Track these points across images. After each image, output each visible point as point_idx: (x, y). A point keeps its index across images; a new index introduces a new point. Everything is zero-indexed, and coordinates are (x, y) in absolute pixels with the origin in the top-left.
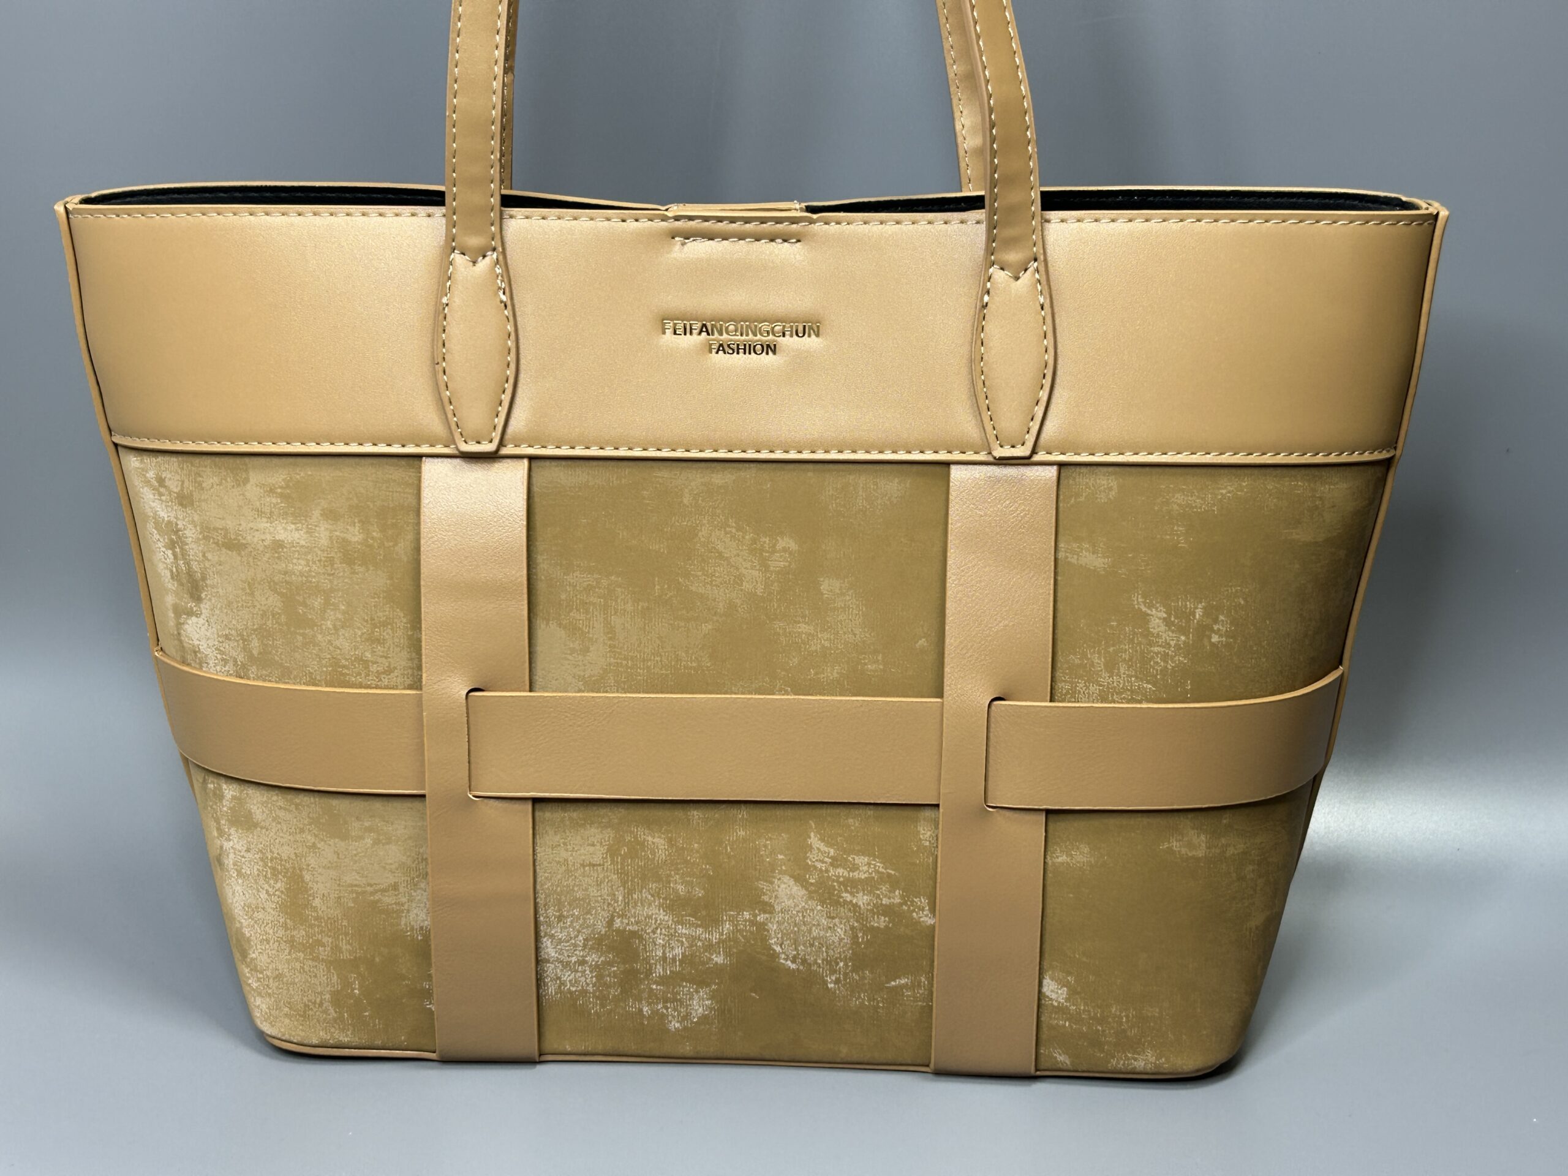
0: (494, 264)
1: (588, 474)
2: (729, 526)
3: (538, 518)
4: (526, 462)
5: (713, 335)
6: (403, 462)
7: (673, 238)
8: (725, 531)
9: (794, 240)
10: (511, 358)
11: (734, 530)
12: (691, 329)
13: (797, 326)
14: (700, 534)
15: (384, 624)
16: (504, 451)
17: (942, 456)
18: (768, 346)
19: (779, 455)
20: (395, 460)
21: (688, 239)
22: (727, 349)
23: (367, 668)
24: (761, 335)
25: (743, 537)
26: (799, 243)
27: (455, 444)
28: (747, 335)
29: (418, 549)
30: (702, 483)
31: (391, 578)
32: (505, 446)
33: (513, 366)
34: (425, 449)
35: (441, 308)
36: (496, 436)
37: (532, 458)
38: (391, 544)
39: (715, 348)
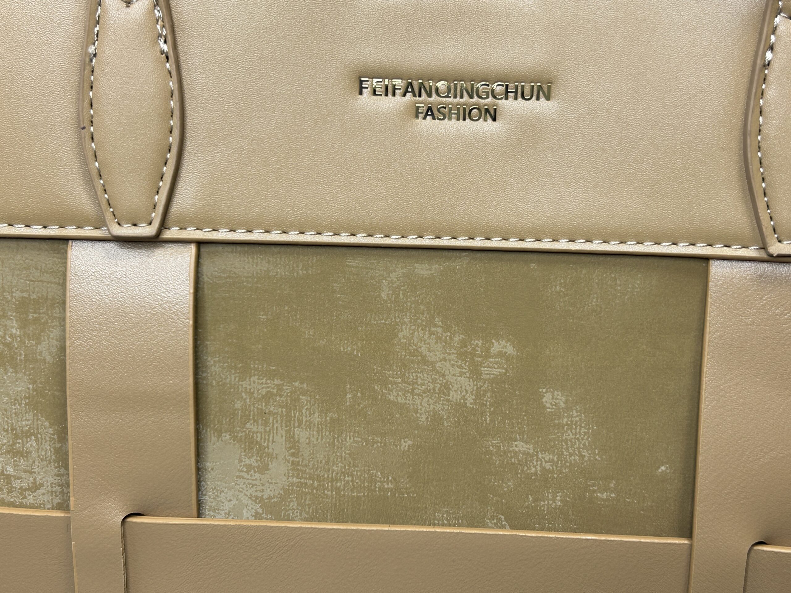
0: (152, 6)
2: (435, 326)
3: (209, 315)
4: (193, 248)
5: (420, 96)
6: (44, 245)
8: (429, 330)
10: (174, 122)
11: (440, 330)
12: (394, 89)
13: (523, 86)
14: (400, 335)
15: (28, 434)
16: (168, 234)
18: (487, 110)
19: (496, 243)
20: (36, 244)
22: (436, 112)
23: (9, 483)
24: (480, 97)
25: (451, 339)
27: (107, 226)
28: (462, 97)
29: (63, 349)
30: (403, 273)
31: (34, 382)
32: (169, 229)
33: (176, 132)
34: (71, 231)
35: (87, 60)
36: (157, 217)
37: (200, 243)
38: (34, 342)
39: (422, 113)
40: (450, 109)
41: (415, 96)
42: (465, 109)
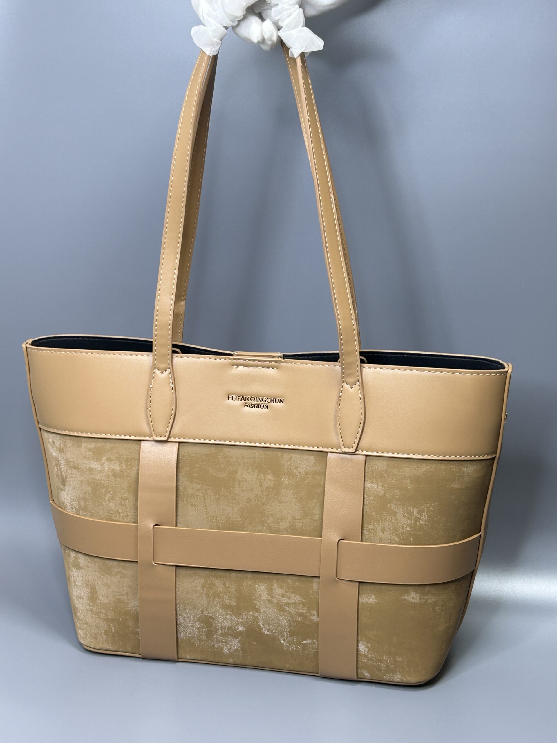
0: (169, 373)
2: (249, 470)
3: (181, 465)
4: (177, 444)
5: (246, 401)
6: (135, 442)
7: (233, 366)
9: (276, 368)
10: (174, 407)
12: (238, 398)
13: (276, 399)
14: (239, 472)
15: (126, 499)
16: (170, 440)
17: (325, 449)
19: (268, 445)
20: (132, 441)
21: (238, 366)
22: (251, 406)
23: (119, 514)
24: (263, 402)
25: (254, 474)
26: (278, 369)
27: (153, 437)
28: (258, 401)
29: (138, 473)
30: (240, 453)
31: (129, 483)
32: (171, 438)
33: (174, 410)
34: (142, 438)
35: (150, 389)
36: (167, 435)
37: (179, 443)
38: (129, 471)
39: (246, 406)
40: (255, 405)
41: (244, 400)
42: (259, 405)
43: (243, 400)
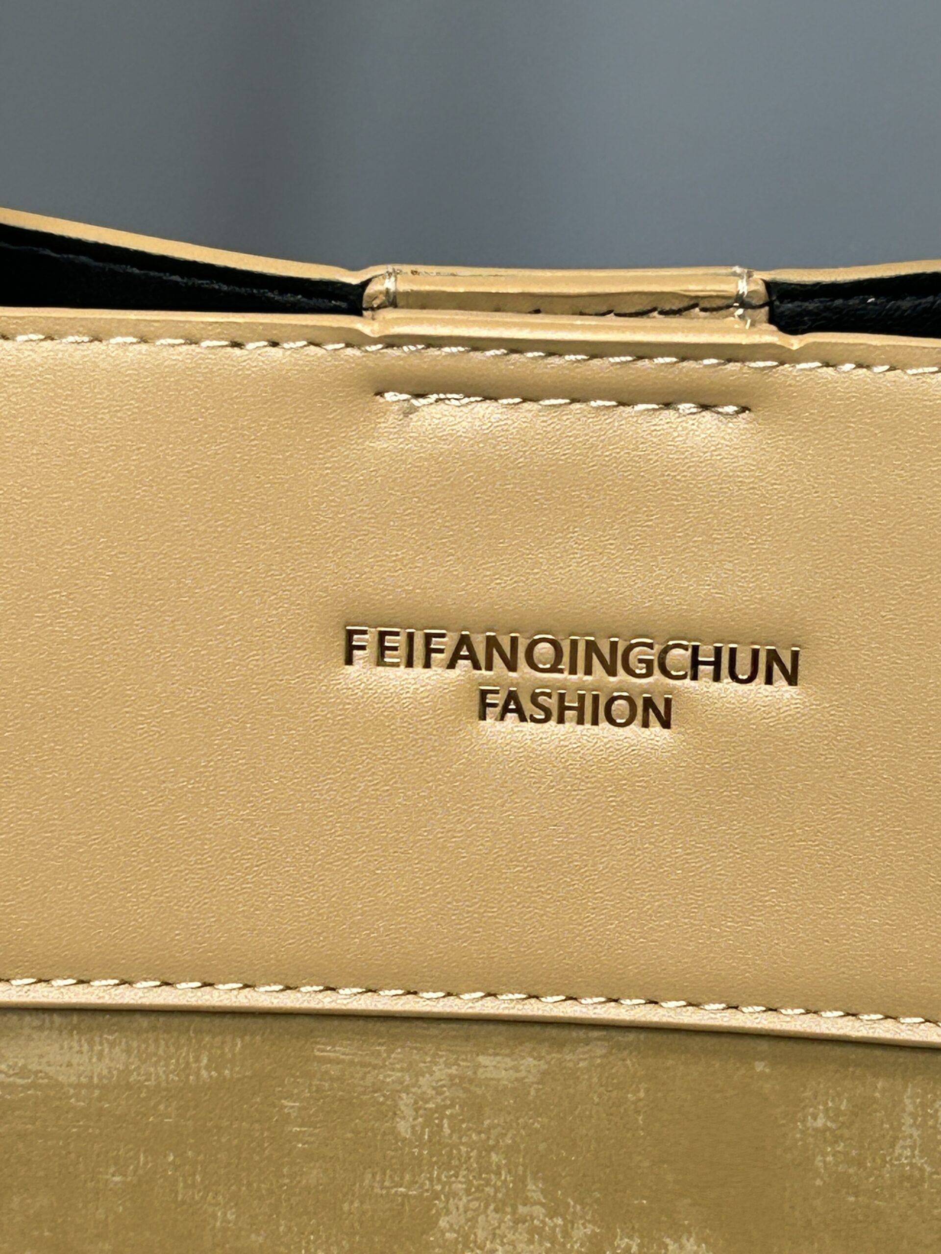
1: (128, 1052)
5: (489, 667)
7: (380, 394)
9: (731, 409)
12: (429, 651)
13: (733, 652)
18: (648, 703)
21: (423, 396)
22: (528, 708)
26: (746, 414)
28: (588, 671)
30: (451, 1077)
39: (494, 705)
40: (562, 697)
41: (477, 666)
42: (596, 698)
43: (464, 665)
